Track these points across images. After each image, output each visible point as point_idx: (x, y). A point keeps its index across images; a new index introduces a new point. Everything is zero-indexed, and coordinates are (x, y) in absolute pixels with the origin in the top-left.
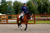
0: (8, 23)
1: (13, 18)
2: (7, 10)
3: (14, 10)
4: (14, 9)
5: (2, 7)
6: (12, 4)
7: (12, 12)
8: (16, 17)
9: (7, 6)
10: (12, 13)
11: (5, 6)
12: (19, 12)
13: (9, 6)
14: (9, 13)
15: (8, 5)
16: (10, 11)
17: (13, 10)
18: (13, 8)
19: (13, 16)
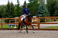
0: (40, 28)
1: (47, 21)
2: (39, 11)
3: (49, 10)
4: (48, 8)
5: (32, 7)
6: (44, 2)
7: (46, 13)
8: (50, 20)
9: (39, 4)
10: (45, 15)
11: (35, 5)
12: (55, 13)
13: (41, 4)
14: (41, 15)
15: (39, 2)
16: (43, 11)
17: (46, 10)
18: (46, 7)
19: (47, 19)
